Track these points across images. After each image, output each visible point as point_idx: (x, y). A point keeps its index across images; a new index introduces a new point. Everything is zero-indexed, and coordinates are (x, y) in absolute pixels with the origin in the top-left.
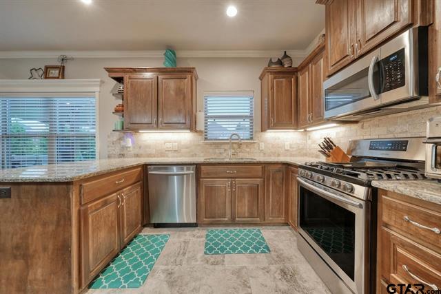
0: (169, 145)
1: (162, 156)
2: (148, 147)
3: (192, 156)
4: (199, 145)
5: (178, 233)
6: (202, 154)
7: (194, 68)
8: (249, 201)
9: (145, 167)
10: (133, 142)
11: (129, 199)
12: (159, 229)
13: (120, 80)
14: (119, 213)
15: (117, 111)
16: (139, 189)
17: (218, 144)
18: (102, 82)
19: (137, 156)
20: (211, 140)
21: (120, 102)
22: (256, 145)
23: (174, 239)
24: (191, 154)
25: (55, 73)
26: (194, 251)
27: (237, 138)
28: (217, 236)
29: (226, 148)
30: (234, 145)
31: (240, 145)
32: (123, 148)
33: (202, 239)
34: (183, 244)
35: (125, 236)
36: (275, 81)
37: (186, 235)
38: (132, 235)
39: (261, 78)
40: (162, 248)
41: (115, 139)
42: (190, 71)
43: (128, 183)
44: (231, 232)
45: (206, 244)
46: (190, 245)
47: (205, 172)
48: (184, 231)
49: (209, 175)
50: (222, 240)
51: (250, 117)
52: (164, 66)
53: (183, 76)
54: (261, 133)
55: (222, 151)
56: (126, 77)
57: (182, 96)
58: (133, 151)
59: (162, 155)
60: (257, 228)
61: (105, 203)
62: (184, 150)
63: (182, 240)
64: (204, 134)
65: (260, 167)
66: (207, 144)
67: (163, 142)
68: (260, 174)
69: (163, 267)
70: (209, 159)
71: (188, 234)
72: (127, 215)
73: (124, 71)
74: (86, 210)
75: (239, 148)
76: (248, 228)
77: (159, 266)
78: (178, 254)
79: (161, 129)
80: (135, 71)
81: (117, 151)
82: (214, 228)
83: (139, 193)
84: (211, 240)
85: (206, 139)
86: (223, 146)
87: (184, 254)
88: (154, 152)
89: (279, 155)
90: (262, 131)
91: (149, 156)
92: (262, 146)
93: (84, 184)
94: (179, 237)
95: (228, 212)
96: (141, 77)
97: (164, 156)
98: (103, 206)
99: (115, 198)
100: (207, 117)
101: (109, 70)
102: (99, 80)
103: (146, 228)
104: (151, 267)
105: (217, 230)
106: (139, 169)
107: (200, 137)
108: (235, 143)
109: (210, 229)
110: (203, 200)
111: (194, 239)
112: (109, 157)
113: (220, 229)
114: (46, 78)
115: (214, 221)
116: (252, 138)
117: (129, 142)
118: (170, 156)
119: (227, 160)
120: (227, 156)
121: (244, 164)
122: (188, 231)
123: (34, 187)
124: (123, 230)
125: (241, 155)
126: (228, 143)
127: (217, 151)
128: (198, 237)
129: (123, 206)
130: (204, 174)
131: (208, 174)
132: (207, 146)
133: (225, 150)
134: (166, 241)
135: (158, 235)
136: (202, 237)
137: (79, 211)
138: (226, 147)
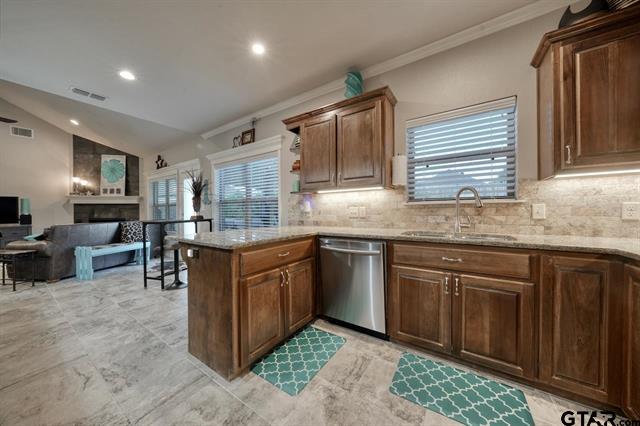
0: (354, 210)
1: (345, 225)
2: (329, 212)
3: (387, 226)
4: (398, 210)
5: (357, 341)
6: (403, 225)
7: (386, 88)
8: (492, 323)
9: (317, 239)
10: (312, 206)
11: (297, 279)
12: (334, 327)
13: (296, 131)
14: (283, 292)
15: (294, 169)
16: (309, 268)
17: (432, 207)
18: (283, 137)
19: (317, 224)
20: (421, 200)
21: (298, 158)
22: (522, 210)
23: (350, 347)
24: (387, 223)
25: (248, 137)
26: (374, 378)
27: (473, 195)
28: (418, 368)
29: (448, 214)
30: (468, 210)
31: (479, 210)
32: (303, 213)
33: (391, 364)
34: (360, 361)
35: (291, 323)
36: (578, 55)
37: (368, 349)
38: (299, 323)
39: (537, 62)
40: (332, 355)
41: (295, 202)
42: (380, 94)
43: (294, 258)
44: (450, 372)
45: (397, 376)
46: (370, 367)
47: (400, 254)
48: (367, 341)
49: (407, 261)
50: (427, 379)
51: (510, 153)
52: (344, 98)
53: (370, 105)
54: (539, 183)
55: (441, 219)
56: (302, 125)
57: (368, 137)
58: (312, 218)
59: (346, 223)
60: (516, 387)
61: (266, 279)
62: (374, 217)
63: (361, 352)
64: (408, 192)
65: (527, 256)
66: (412, 207)
67: (346, 205)
68: (525, 270)
69: (327, 384)
70: (415, 233)
71: (372, 347)
72: (293, 297)
73: (300, 118)
74: (245, 284)
75: (479, 215)
76: (490, 379)
77: (322, 380)
78: (350, 373)
79: (341, 187)
80: (310, 115)
81: (297, 217)
82: (416, 353)
83: (310, 272)
84: (407, 372)
85: (411, 199)
86: (442, 212)
87: (358, 376)
88: (334, 219)
89: (596, 233)
90: (539, 179)
91: (329, 224)
92: (541, 210)
93: (243, 254)
94: (357, 347)
95: (444, 331)
96: (317, 120)
97: (347, 226)
98: (263, 281)
99: (277, 274)
100: (412, 164)
101: (287, 122)
102: (279, 136)
103: (319, 320)
104: (313, 375)
105: (422, 358)
106: (310, 241)
107: (399, 197)
108: (469, 205)
109: (410, 351)
110: (396, 300)
111: (380, 359)
112: (290, 224)
113: (428, 357)
114: (243, 144)
115: (417, 341)
116: (511, 195)
117: (308, 207)
118: (355, 224)
119: (450, 237)
120: (452, 229)
121: (481, 247)
122: (372, 342)
123: (210, 251)
124: (288, 314)
125: (482, 228)
126: (453, 206)
127: (431, 220)
128: (386, 358)
129: (288, 285)
130: (399, 257)
131: (405, 258)
132: (413, 211)
133: (447, 218)
134: (340, 347)
135: (331, 335)
136: (392, 360)
137: (239, 282)
138: (449, 212)
